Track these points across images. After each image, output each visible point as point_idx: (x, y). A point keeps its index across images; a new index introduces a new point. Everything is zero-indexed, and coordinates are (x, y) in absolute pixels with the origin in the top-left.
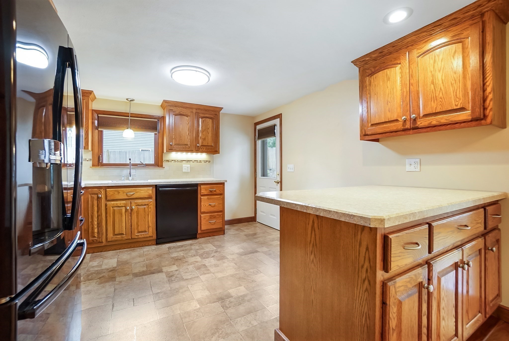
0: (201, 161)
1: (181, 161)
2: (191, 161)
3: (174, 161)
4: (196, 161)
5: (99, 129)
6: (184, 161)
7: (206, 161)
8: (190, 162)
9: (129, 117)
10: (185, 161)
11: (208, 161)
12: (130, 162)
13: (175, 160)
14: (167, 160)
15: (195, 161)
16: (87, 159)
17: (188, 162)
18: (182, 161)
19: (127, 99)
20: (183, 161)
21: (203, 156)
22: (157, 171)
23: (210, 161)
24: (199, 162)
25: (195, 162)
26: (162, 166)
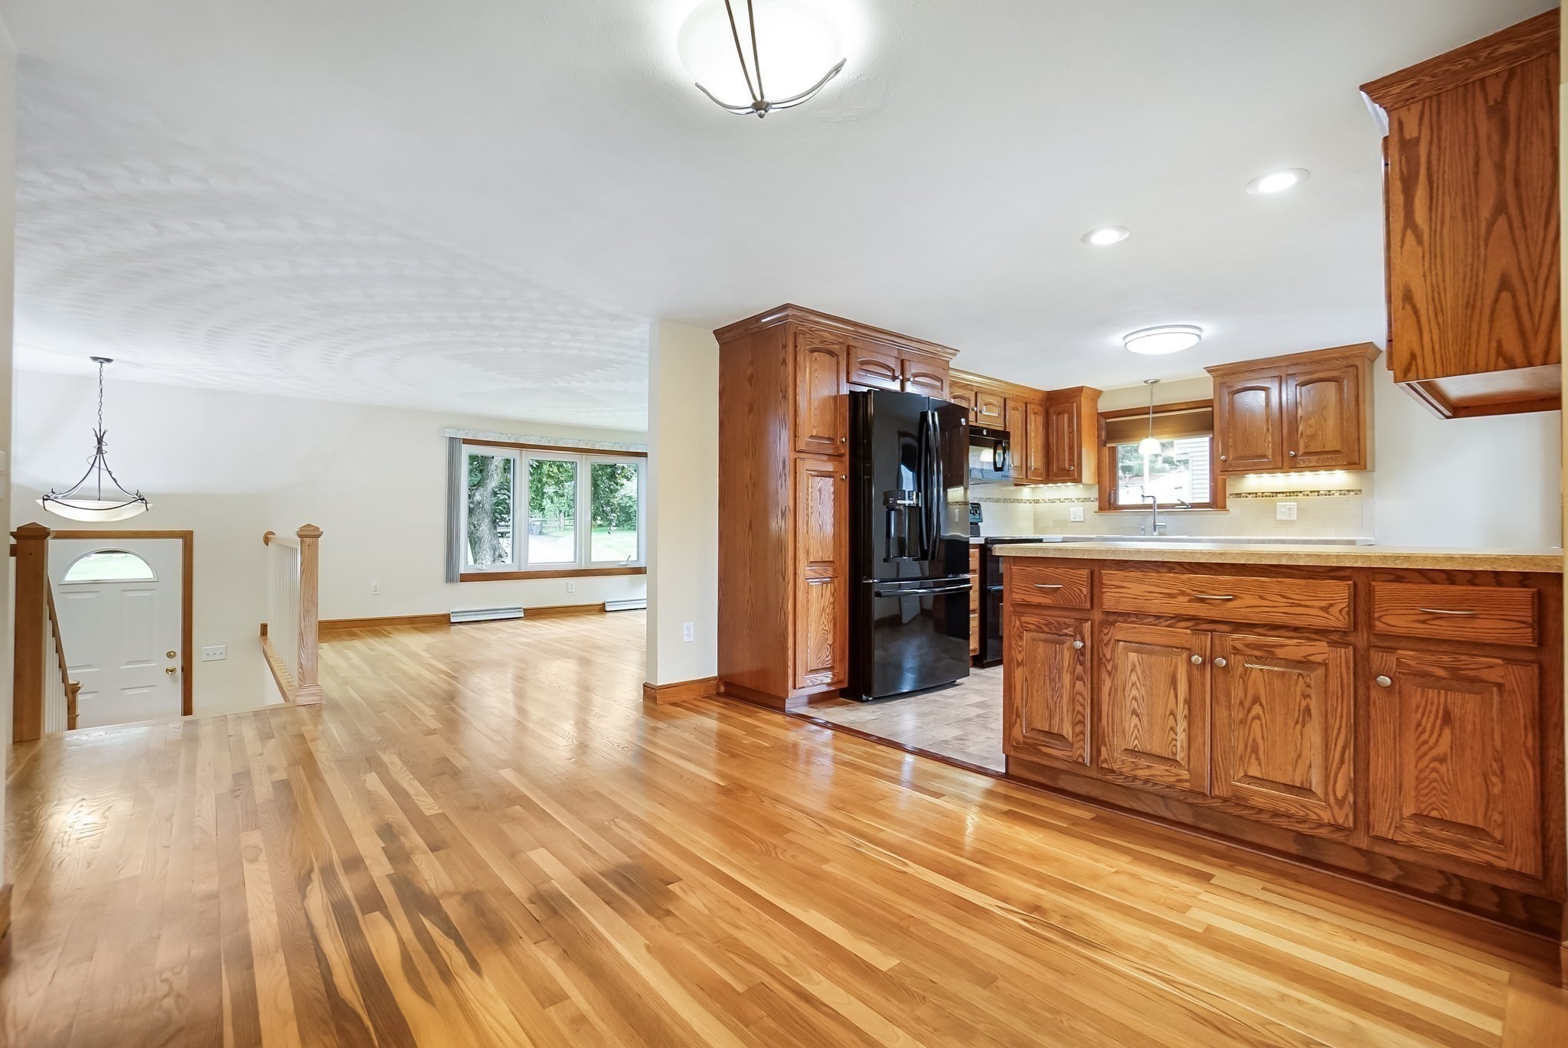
0: (1330, 491)
1: (1271, 494)
2: (1301, 492)
3: (1254, 495)
4: (1315, 491)
5: (1109, 445)
6: (1280, 493)
7: (1348, 491)
8: (1297, 495)
9: (1149, 413)
10: (1283, 493)
11: (1353, 491)
12: (1154, 502)
13: (1256, 493)
14: (1237, 494)
15: (1311, 492)
16: (1092, 499)
17: (1290, 496)
18: (1274, 494)
19: (1145, 382)
20: (1279, 495)
21: (1339, 479)
22: (1215, 517)
23: (1360, 491)
24: (1326, 495)
25: (1314, 496)
26: (1224, 507)
